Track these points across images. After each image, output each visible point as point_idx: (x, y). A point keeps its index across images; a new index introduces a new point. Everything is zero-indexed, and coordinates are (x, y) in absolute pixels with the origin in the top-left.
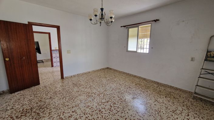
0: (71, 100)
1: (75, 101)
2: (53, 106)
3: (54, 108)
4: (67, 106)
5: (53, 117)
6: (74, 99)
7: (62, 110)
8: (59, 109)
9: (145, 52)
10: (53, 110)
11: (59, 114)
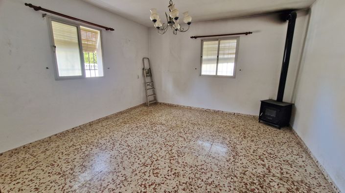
0: (205, 169)
1: (203, 162)
2: (235, 182)
3: (236, 176)
4: (217, 165)
5: (242, 165)
6: (199, 167)
7: (228, 165)
8: (231, 170)
9: (90, 76)
10: (238, 175)
11: (233, 163)
